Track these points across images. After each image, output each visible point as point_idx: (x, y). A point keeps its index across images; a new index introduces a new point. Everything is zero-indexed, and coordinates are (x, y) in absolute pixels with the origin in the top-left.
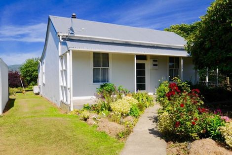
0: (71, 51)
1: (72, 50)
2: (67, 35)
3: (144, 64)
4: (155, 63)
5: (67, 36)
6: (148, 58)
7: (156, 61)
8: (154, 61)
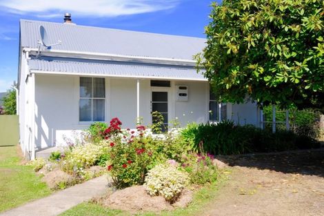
0: (33, 75)
1: (35, 74)
2: (37, 50)
3: (166, 94)
4: (183, 91)
5: (37, 52)
6: (172, 84)
7: (185, 88)
8: (180, 88)
